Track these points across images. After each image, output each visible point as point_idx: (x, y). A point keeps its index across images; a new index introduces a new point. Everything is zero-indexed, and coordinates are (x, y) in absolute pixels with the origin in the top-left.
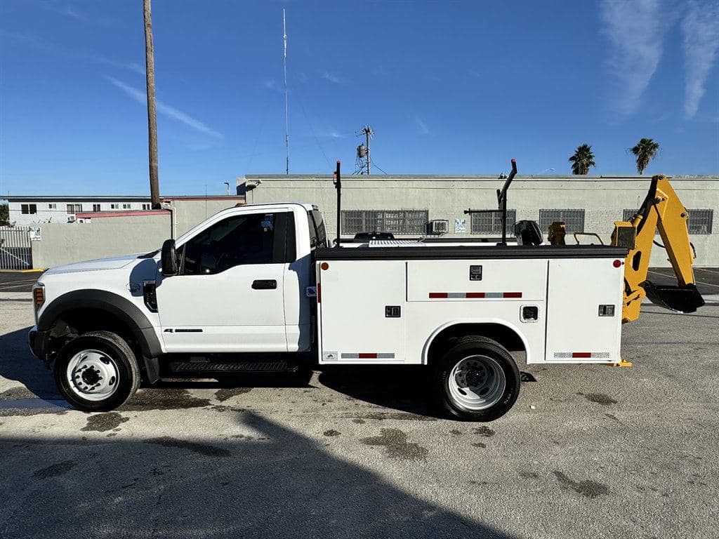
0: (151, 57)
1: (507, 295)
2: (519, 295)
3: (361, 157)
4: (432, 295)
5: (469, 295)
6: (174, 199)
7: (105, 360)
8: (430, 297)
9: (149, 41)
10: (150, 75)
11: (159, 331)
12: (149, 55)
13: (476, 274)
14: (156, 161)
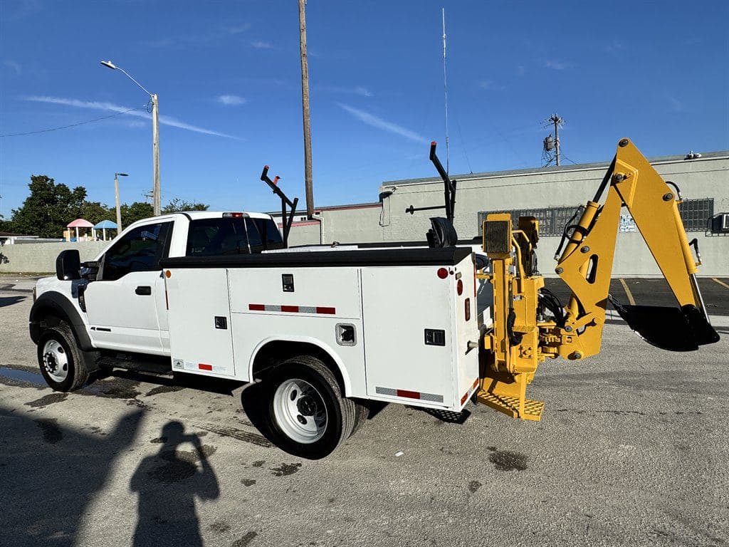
0: (306, 83)
1: (321, 310)
2: (332, 311)
3: (548, 150)
4: (252, 307)
5: (285, 309)
6: (322, 209)
7: (60, 350)
8: (250, 309)
9: (304, 69)
10: (305, 99)
11: (88, 328)
12: (304, 82)
13: (288, 284)
14: (311, 176)
